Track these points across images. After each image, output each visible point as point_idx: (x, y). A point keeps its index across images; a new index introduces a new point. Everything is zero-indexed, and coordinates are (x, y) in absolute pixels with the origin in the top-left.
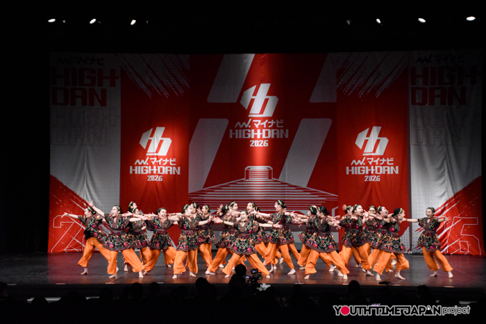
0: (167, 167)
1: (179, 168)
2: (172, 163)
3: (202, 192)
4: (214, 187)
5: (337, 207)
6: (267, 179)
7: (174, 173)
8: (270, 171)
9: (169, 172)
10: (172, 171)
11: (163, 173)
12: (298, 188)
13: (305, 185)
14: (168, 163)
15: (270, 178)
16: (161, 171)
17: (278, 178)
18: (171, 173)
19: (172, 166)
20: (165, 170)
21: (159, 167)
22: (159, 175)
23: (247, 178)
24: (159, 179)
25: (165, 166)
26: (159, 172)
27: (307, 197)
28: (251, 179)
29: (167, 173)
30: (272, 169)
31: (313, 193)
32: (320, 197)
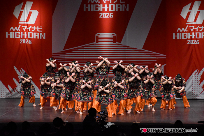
0: (35, 33)
1: (44, 34)
2: (39, 30)
3: (63, 53)
4: (71, 49)
5: (166, 64)
6: (112, 43)
7: (41, 38)
8: (114, 37)
9: (37, 37)
10: (39, 36)
11: (32, 37)
12: (135, 50)
13: (141, 48)
14: (36, 30)
15: (114, 42)
16: (31, 36)
17: (121, 43)
18: (38, 38)
19: (39, 32)
20: (34, 36)
21: (29, 33)
22: (29, 39)
23: (97, 42)
24: (29, 42)
25: (33, 32)
26: (29, 37)
27: (143, 56)
28: (100, 43)
29: (35, 38)
30: (116, 35)
31: (148, 54)
32: (153, 56)
